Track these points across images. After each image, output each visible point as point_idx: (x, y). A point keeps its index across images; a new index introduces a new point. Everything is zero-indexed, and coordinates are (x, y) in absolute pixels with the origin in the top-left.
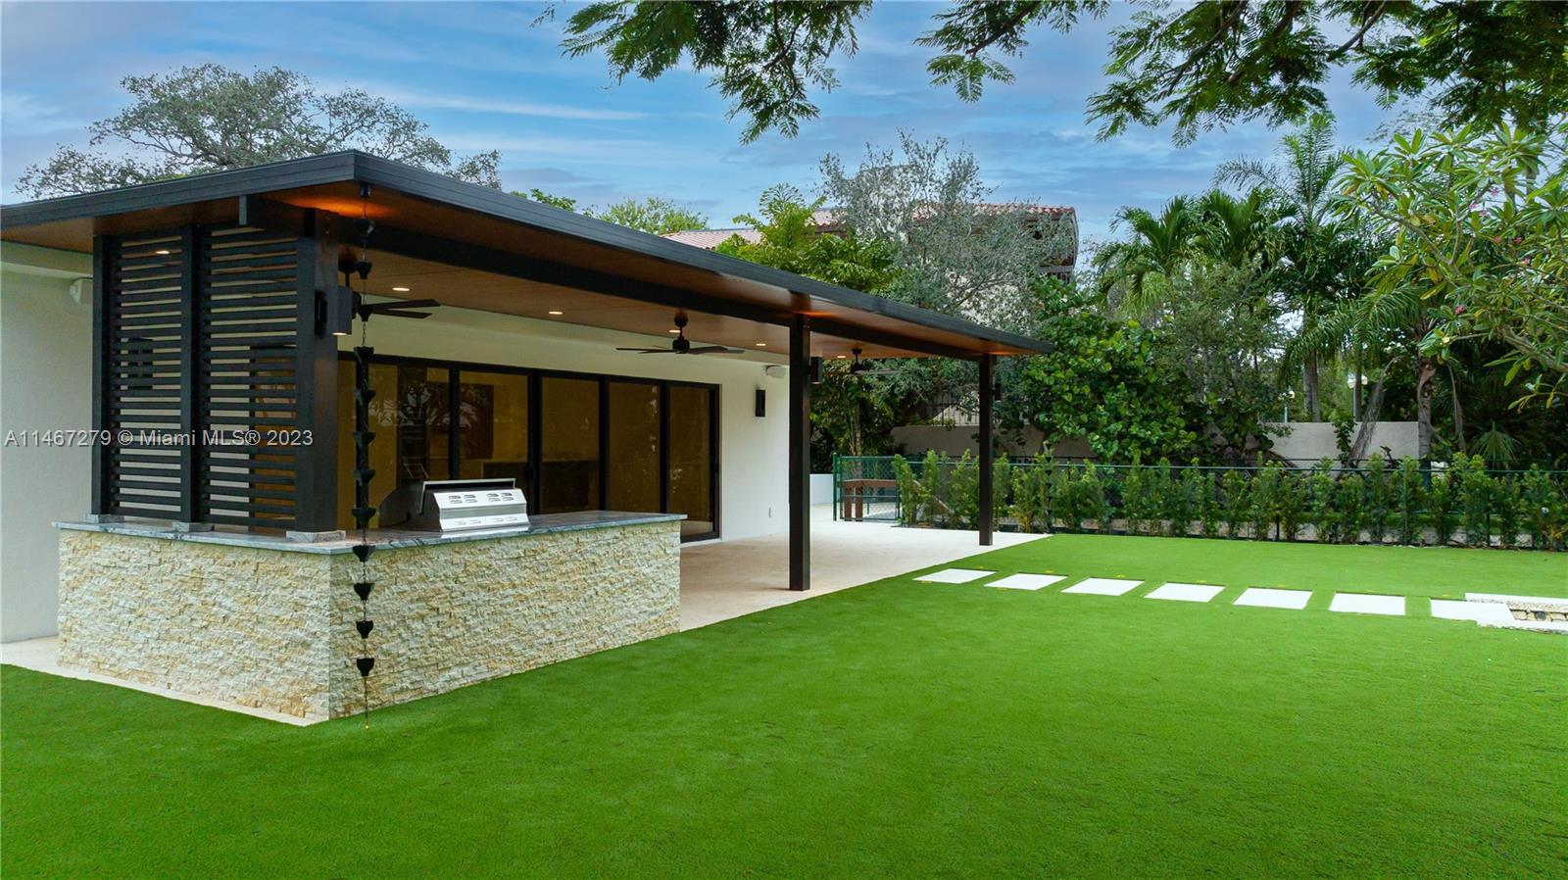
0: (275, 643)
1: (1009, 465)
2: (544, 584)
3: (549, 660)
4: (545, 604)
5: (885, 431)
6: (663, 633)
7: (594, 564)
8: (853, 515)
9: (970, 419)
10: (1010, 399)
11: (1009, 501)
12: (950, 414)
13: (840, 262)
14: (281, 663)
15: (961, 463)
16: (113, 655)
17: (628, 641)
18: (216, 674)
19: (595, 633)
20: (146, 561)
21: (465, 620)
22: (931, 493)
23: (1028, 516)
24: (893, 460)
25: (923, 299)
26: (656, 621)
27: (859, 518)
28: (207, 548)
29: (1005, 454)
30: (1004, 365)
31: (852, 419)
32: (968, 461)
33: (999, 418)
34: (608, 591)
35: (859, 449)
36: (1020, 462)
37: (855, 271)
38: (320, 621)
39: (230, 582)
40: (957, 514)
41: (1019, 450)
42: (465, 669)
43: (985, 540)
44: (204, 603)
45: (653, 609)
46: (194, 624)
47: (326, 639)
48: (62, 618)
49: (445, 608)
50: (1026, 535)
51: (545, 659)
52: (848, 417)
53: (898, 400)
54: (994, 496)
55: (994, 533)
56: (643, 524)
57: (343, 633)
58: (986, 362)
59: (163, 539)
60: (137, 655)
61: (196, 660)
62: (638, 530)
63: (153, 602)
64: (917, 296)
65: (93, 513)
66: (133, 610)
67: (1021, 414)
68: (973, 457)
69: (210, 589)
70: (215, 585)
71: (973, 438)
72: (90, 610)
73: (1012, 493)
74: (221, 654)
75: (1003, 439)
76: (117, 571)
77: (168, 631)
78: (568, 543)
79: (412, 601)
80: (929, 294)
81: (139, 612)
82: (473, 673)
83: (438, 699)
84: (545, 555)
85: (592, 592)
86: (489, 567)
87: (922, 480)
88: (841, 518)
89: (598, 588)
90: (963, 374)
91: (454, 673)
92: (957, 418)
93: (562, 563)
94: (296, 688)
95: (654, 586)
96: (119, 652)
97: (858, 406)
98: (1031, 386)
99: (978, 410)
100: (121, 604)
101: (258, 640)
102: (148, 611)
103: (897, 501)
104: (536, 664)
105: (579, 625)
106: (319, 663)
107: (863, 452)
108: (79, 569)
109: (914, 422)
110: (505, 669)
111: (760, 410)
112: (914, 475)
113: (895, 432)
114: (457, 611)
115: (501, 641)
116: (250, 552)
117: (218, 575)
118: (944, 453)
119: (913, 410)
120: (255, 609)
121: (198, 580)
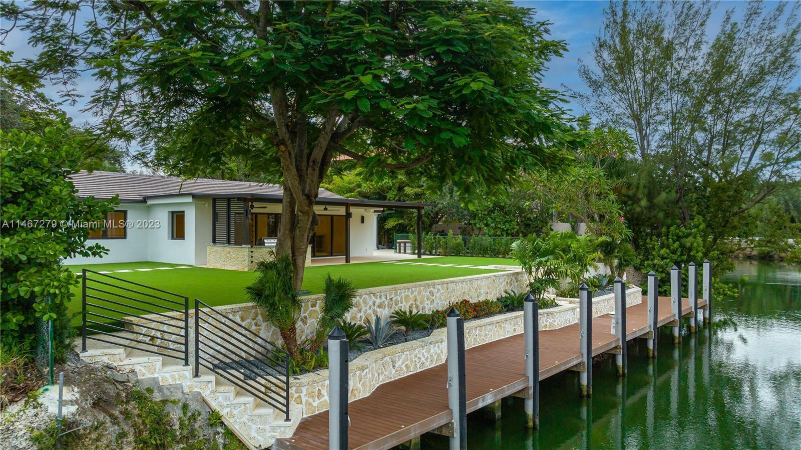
8: (402, 252)
14: (241, 263)
18: (232, 266)
20: (222, 250)
23: (444, 251)
27: (405, 252)
28: (230, 248)
38: (245, 257)
39: (234, 252)
40: (426, 251)
43: (419, 257)
44: (230, 256)
45: (306, 262)
46: (228, 259)
47: (247, 259)
48: (208, 260)
59: (223, 246)
60: (220, 265)
61: (229, 264)
63: (222, 256)
65: (212, 243)
70: (231, 252)
72: (212, 258)
74: (232, 263)
76: (216, 251)
77: (225, 260)
81: (220, 258)
88: (397, 252)
94: (243, 266)
96: (217, 264)
100: (217, 257)
101: (238, 261)
108: (211, 251)
111: (363, 222)
116: (236, 248)
120: (238, 256)
121: (229, 252)
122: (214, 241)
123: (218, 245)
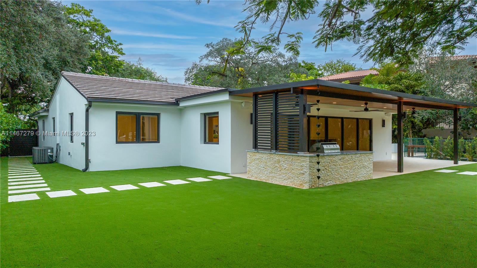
0: (296, 174)
1: (464, 141)
2: (345, 165)
3: (346, 182)
4: (345, 170)
5: (420, 131)
6: (369, 179)
7: (355, 162)
8: (411, 155)
9: (450, 127)
10: (465, 120)
11: (464, 152)
12: (442, 125)
13: (405, 80)
14: (298, 177)
15: (447, 140)
16: (260, 176)
17: (362, 180)
18: (283, 180)
19: (355, 177)
20: (267, 158)
21: (331, 171)
22: (437, 149)
23: (471, 156)
24: (424, 139)
25: (433, 90)
26: (368, 176)
27: (412, 156)
28: (281, 155)
29: (462, 137)
30: (462, 110)
31: (409, 127)
32: (449, 139)
33: (460, 126)
34: (358, 168)
35: (411, 136)
36: (468, 140)
37: (410, 82)
38: (307, 169)
39: (286, 162)
40: (446, 155)
41: (468, 136)
42: (331, 182)
43: (456, 163)
44: (280, 166)
45: (367, 173)
46: (278, 170)
47: (308, 173)
48: (248, 169)
49: (327, 168)
50: (470, 162)
51: (345, 182)
52: (408, 127)
53: (424, 121)
54: (459, 150)
55: (459, 161)
56: (365, 153)
57: (311, 172)
58: (456, 110)
59: (271, 153)
60: (265, 176)
61: (279, 177)
62: (364, 154)
63: (268, 166)
64: (431, 89)
65: (253, 148)
66: (264, 167)
67: (469, 125)
68: (451, 138)
69: (281, 163)
70: (282, 162)
71: (451, 132)
72: (254, 167)
73: (465, 149)
74: (284, 176)
75: (462, 133)
76: (260, 160)
77: (272, 171)
78: (350, 156)
79: (322, 167)
80: (435, 89)
81: (265, 168)
82: (332, 183)
83: (326, 187)
84: (345, 159)
85: (354, 168)
86: (335, 161)
87: (434, 145)
88: (407, 156)
89: (356, 167)
90: (447, 113)
91: (329, 182)
92: (445, 126)
93: (349, 161)
94: (301, 182)
95: (367, 168)
96: (261, 175)
97: (411, 123)
98: (473, 116)
99: (453, 124)
100: (261, 166)
101: (293, 173)
102: (267, 167)
103: (425, 152)
104: (344, 182)
105: (352, 175)
106: (307, 177)
107: (412, 137)
108: (252, 159)
109: (429, 128)
110: (338, 183)
111: (383, 125)
112: (431, 144)
113: (423, 131)
114: (329, 169)
115: (337, 177)
116: (290, 156)
117: (283, 160)
118: (441, 137)
119: (429, 124)
120: (292, 167)
121: (279, 162)
122: (255, 146)
123: (260, 151)
